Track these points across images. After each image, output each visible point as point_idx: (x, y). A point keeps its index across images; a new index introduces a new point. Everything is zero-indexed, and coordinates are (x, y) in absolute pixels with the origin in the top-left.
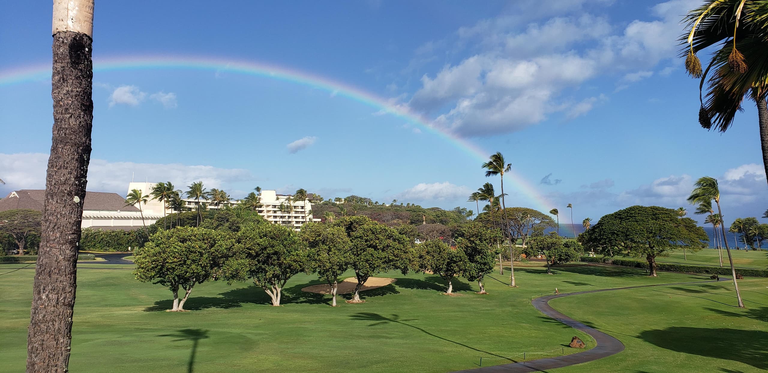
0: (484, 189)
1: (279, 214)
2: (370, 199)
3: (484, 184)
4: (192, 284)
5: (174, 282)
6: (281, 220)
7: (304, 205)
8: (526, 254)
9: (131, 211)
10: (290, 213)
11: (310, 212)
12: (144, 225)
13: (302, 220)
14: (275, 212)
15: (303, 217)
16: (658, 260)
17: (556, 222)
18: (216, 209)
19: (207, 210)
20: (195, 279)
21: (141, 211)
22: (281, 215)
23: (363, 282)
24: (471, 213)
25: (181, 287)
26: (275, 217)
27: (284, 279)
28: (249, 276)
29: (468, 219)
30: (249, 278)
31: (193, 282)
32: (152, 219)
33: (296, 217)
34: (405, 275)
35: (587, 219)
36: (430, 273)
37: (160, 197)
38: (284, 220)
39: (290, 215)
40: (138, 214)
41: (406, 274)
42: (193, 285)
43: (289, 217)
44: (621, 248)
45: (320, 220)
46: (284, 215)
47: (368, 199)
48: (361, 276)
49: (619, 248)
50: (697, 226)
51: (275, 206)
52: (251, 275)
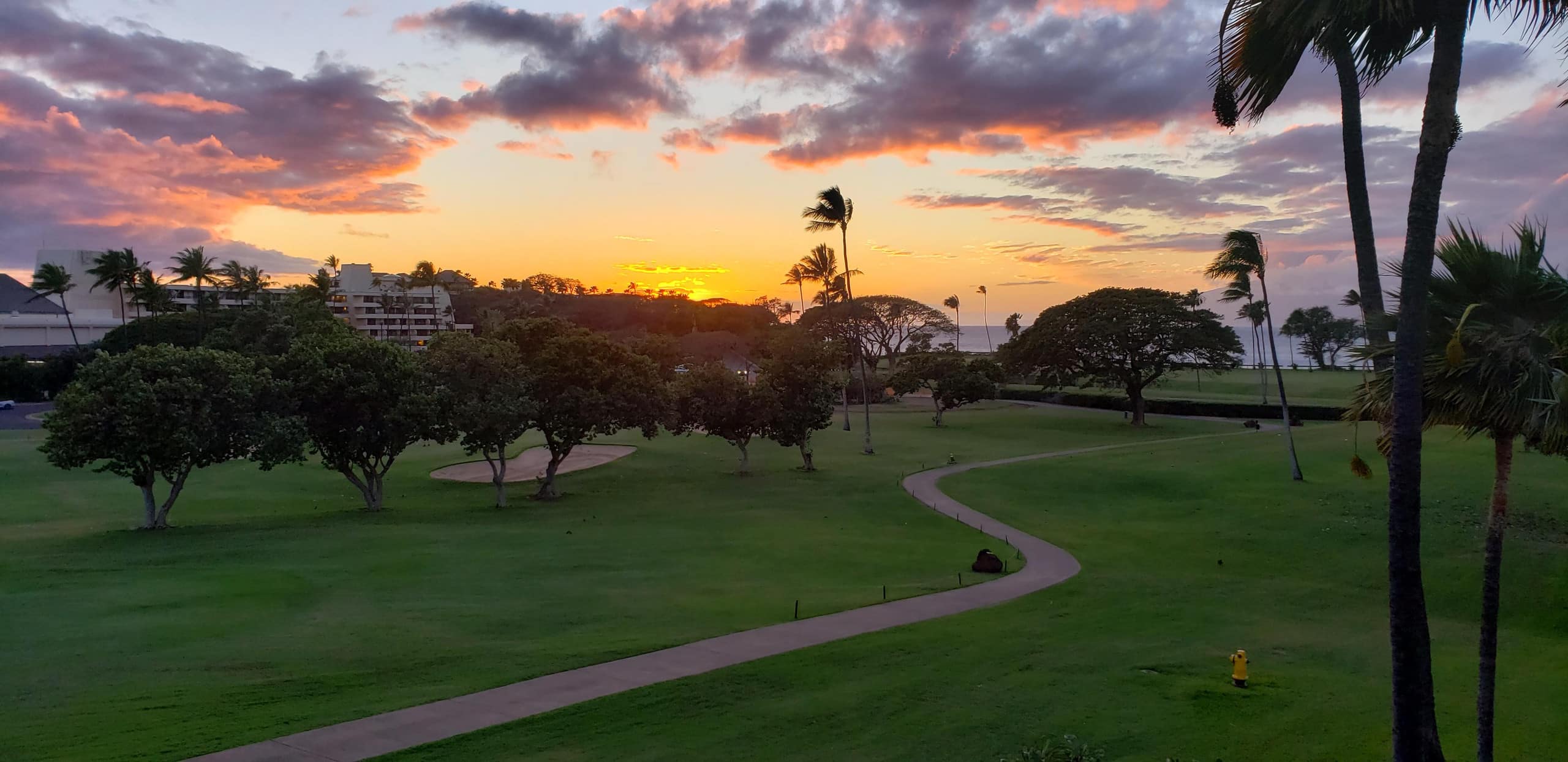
0: (813, 257)
1: (380, 315)
2: (579, 282)
3: (814, 248)
4: (183, 470)
5: (141, 467)
6: (385, 327)
7: (431, 296)
8: (894, 389)
9: (44, 313)
10: (404, 313)
11: (448, 311)
12: (75, 344)
13: (432, 327)
14: (370, 310)
15: (433, 322)
16: (1149, 393)
17: (955, 323)
18: (238, 306)
19: (221, 308)
20: (189, 459)
21: (67, 313)
22: (385, 316)
23: (562, 455)
24: (788, 309)
25: (159, 477)
26: (371, 321)
27: (388, 455)
28: (312, 449)
29: (783, 320)
30: (312, 453)
31: (185, 466)
32: (96, 328)
33: (417, 322)
34: (649, 439)
35: (1015, 317)
36: (702, 432)
37: (110, 280)
38: (391, 327)
39: (406, 316)
40: (62, 319)
41: (652, 438)
42: (188, 470)
43: (403, 322)
44: (1077, 370)
45: (471, 326)
46: (391, 316)
47: (574, 281)
48: (558, 443)
49: (1072, 371)
50: (1223, 326)
51: (368, 299)
52: (315, 446)
